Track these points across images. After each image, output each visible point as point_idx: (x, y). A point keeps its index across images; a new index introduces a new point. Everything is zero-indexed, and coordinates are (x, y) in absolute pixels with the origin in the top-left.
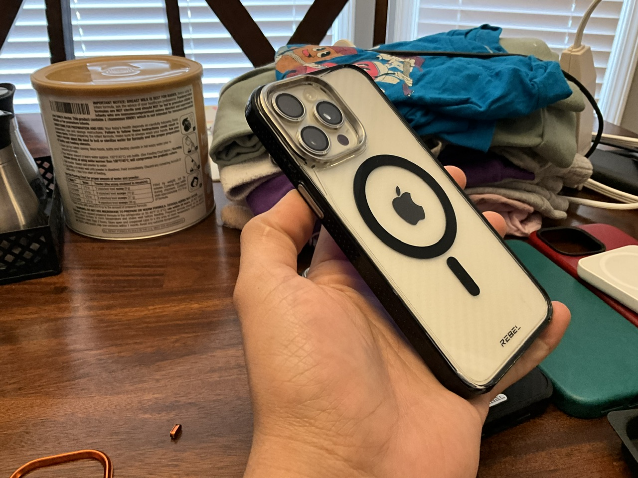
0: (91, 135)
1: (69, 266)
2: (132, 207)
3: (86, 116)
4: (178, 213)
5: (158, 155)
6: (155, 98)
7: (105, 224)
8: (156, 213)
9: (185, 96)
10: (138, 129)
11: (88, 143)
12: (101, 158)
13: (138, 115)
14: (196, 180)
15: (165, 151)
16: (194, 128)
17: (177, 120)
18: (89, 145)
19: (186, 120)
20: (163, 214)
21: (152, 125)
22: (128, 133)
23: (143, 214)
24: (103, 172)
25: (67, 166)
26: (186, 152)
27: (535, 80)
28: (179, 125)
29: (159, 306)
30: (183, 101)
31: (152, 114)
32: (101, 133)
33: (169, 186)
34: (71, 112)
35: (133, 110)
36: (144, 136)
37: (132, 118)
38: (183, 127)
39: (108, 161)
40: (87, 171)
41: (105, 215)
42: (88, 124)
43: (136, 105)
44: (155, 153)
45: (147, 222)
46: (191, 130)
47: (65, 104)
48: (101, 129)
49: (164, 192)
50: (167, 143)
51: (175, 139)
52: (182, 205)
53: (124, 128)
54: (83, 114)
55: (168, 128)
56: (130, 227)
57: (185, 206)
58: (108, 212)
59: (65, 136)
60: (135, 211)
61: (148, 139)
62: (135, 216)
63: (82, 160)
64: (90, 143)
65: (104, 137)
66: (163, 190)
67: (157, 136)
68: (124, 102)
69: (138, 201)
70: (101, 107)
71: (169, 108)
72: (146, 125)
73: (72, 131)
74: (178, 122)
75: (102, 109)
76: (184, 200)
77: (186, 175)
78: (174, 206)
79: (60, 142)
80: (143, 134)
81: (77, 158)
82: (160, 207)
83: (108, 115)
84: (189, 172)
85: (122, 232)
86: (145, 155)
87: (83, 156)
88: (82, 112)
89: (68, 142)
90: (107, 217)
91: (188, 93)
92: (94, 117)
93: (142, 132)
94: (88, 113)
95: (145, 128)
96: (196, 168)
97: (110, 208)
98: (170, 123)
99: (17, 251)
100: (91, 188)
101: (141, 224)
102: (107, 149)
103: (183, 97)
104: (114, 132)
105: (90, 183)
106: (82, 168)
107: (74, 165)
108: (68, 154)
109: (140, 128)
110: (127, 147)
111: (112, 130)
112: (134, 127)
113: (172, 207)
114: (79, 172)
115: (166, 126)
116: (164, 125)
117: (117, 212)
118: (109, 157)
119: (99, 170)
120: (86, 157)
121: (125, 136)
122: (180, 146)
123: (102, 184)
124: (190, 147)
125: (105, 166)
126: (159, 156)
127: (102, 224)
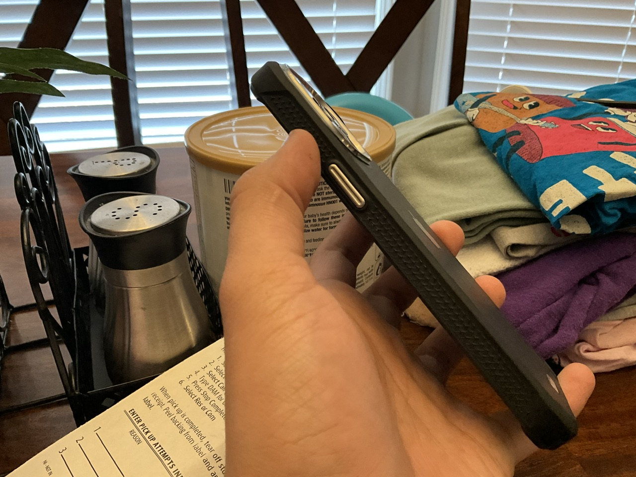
10: (338, 215)
22: (326, 221)
33: (359, 278)
53: (322, 215)
77: (375, 263)
84: (377, 258)
112: (334, 213)
121: (322, 225)
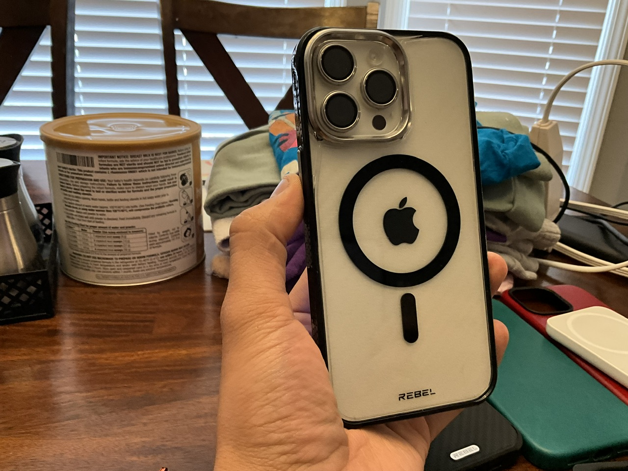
0: (94, 186)
1: (62, 310)
2: (126, 254)
3: (90, 169)
4: (170, 262)
5: (155, 206)
6: (156, 155)
7: (99, 270)
8: (149, 261)
9: (185, 153)
10: (139, 182)
11: (90, 193)
12: (101, 207)
13: (140, 170)
14: (189, 231)
15: (163, 203)
16: (191, 183)
17: (175, 174)
18: (90, 195)
19: (184, 175)
20: (155, 262)
21: (152, 179)
22: (129, 186)
23: (136, 262)
24: (101, 221)
25: (68, 213)
26: (182, 205)
27: (507, 151)
28: (177, 180)
29: (149, 351)
30: (182, 158)
31: (153, 168)
32: (104, 185)
33: (164, 235)
34: (76, 164)
35: (134, 164)
36: (143, 189)
37: (134, 172)
38: (180, 182)
39: (107, 211)
40: (87, 219)
41: (100, 262)
42: (91, 175)
43: (138, 160)
44: (153, 205)
45: (140, 269)
46: (188, 184)
47: (71, 156)
48: (104, 181)
49: (158, 241)
50: (164, 195)
51: (172, 193)
52: (174, 254)
53: (125, 181)
54: (88, 166)
55: (166, 182)
56: (123, 274)
57: (177, 255)
58: (104, 259)
59: (69, 186)
60: (130, 258)
61: (147, 192)
62: (128, 264)
63: (83, 209)
64: (91, 193)
65: (106, 188)
66: (157, 239)
67: (156, 189)
68: (127, 157)
69: (132, 250)
70: (105, 161)
71: (169, 164)
72: (147, 179)
73: (76, 182)
74: (177, 176)
75: (107, 163)
76: (177, 249)
77: (180, 226)
78: (166, 254)
79: (62, 191)
80: (144, 187)
81: (78, 207)
82: (153, 255)
83: (112, 169)
84: (183, 223)
85: (116, 278)
86: (143, 206)
87: (84, 205)
88: (86, 165)
89: (70, 192)
90: (102, 264)
91: (187, 151)
92: (99, 170)
93: (142, 185)
94: (93, 166)
95: (145, 181)
96: (190, 219)
97: (106, 255)
98: (168, 178)
99: (14, 293)
100: (89, 235)
101: (134, 271)
102: (108, 200)
103: (182, 154)
104: (116, 185)
105: (88, 230)
106: (82, 217)
107: (74, 213)
108: (70, 203)
109: (141, 182)
110: (126, 198)
111: (113, 183)
113: (164, 255)
114: (79, 220)
115: (165, 180)
116: (163, 179)
117: (112, 259)
118: (109, 207)
119: (98, 219)
120: (86, 206)
121: (126, 188)
122: (176, 199)
123: (100, 232)
124: (185, 200)
125: (104, 215)
126: (156, 208)
127: (96, 270)
